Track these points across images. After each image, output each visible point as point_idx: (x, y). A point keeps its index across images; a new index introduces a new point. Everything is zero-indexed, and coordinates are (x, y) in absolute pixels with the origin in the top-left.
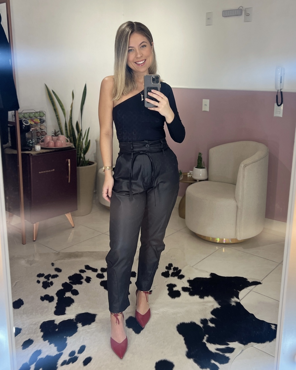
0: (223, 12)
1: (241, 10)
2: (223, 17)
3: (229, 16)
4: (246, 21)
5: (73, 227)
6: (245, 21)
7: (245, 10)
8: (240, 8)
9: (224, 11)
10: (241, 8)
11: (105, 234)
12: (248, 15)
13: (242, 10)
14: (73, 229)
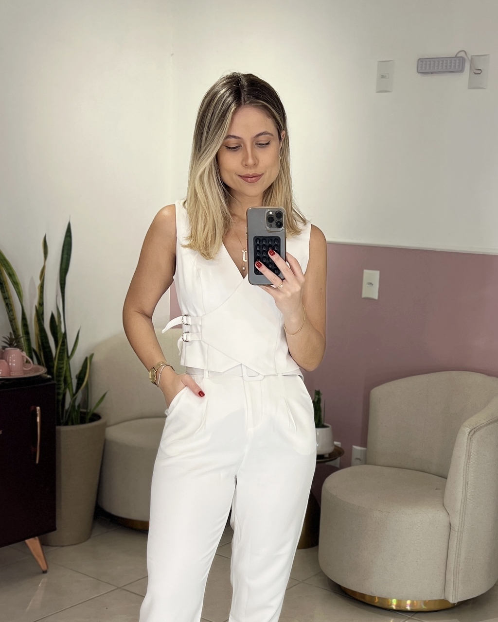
0: (420, 63)
1: (462, 61)
2: (420, 75)
3: (432, 73)
4: (472, 86)
5: (45, 572)
6: (470, 87)
7: (472, 59)
8: (458, 55)
9: (421, 60)
10: (462, 54)
11: (125, 590)
12: (478, 72)
13: (465, 59)
14: (45, 575)
